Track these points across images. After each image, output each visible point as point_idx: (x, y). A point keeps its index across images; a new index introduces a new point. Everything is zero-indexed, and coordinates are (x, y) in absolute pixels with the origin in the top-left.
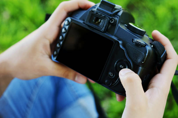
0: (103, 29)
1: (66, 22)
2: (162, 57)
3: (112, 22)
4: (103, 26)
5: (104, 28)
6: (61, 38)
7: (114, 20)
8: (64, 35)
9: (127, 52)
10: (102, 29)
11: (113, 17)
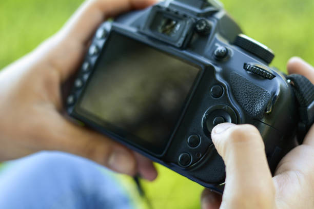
0: (180, 42)
1: (100, 33)
2: (310, 107)
3: (200, 27)
4: (181, 36)
5: (182, 39)
6: (86, 66)
7: (206, 23)
8: (93, 60)
9: (232, 90)
10: (178, 41)
11: (204, 18)
